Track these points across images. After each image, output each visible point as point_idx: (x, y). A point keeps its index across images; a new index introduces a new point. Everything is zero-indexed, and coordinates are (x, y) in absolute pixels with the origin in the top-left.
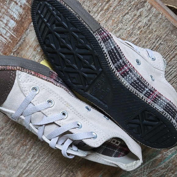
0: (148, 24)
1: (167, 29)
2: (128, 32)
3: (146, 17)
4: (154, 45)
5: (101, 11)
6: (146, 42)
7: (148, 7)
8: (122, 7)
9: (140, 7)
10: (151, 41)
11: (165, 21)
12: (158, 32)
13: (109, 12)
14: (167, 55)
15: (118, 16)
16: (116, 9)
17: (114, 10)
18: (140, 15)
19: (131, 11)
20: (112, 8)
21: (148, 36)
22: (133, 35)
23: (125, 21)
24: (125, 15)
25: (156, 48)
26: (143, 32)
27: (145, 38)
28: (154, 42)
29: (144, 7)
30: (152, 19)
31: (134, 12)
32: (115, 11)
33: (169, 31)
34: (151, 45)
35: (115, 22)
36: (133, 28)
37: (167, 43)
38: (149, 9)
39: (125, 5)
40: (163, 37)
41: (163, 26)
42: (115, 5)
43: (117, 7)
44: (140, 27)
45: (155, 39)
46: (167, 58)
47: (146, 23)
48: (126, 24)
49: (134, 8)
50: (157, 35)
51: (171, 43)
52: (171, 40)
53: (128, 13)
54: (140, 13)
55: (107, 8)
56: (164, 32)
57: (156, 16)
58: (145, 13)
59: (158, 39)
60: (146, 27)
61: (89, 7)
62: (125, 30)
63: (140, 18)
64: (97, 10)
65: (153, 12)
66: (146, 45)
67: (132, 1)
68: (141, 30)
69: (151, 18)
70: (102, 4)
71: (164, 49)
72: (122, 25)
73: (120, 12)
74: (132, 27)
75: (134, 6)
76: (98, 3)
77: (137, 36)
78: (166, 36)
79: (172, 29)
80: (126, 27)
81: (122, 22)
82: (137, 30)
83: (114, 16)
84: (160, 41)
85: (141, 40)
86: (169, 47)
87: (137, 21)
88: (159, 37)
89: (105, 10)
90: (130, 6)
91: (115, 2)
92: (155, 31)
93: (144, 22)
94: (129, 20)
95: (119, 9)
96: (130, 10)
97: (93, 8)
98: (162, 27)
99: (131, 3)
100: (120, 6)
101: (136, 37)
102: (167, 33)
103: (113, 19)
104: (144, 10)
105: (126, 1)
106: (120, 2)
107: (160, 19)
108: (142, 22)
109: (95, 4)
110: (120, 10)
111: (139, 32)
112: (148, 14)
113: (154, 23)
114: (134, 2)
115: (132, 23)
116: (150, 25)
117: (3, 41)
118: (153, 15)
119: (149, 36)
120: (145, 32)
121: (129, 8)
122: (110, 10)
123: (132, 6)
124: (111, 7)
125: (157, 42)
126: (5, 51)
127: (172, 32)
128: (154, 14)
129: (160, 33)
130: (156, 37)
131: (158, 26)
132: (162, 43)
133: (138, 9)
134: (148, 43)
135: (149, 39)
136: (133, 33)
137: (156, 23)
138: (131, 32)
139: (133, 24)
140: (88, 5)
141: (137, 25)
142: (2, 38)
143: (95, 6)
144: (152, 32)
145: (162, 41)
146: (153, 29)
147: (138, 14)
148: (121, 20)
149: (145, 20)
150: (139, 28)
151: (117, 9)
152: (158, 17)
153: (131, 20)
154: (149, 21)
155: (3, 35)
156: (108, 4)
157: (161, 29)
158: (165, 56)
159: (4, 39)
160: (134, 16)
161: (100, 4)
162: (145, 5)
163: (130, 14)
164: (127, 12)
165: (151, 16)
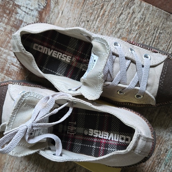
0: (142, 18)
1: (161, 18)
2: (127, 30)
3: (139, 12)
4: (154, 36)
5: (98, 18)
6: (146, 35)
7: (138, 3)
8: (116, 10)
9: (131, 5)
10: (151, 33)
11: (157, 11)
12: (154, 22)
13: (105, 17)
14: (170, 42)
15: (114, 18)
16: (110, 13)
17: (109, 13)
18: (134, 12)
19: (125, 10)
20: (107, 13)
21: (146, 29)
22: (132, 32)
23: (122, 21)
24: (120, 16)
25: (157, 38)
26: (140, 26)
27: (145, 32)
28: (154, 33)
29: (135, 4)
30: (145, 12)
31: (127, 11)
32: (111, 15)
33: (163, 20)
34: (152, 36)
35: (113, 24)
36: (130, 26)
37: (165, 31)
38: (140, 5)
39: (117, 7)
40: (160, 26)
41: (157, 16)
42: (108, 9)
43: (111, 10)
44: (136, 22)
45: (154, 30)
46: (170, 45)
47: (140, 17)
48: (123, 23)
49: (126, 8)
50: (154, 26)
51: (169, 30)
52: (169, 27)
53: (122, 13)
54: (133, 10)
55: (103, 14)
56: (159, 22)
57: (148, 9)
58: (138, 9)
59: (156, 29)
60: (142, 21)
61: (87, 17)
62: (124, 28)
63: (134, 15)
64: (94, 18)
65: (144, 7)
66: (147, 38)
67: (123, 2)
68: (138, 25)
69: (143, 12)
70: (97, 12)
71: (165, 37)
72: (120, 25)
73: (115, 14)
74: (129, 24)
75: (126, 5)
76: (93, 12)
77: (136, 31)
78: (162, 24)
79: (165, 16)
80: (124, 26)
81: (119, 23)
82: (134, 26)
83: (110, 19)
84: (159, 31)
85: (141, 34)
86: (169, 34)
87: (133, 18)
88: (156, 28)
89: (101, 15)
90: (122, 7)
91: (108, 7)
92: (151, 23)
93: (139, 17)
94: (125, 18)
95: (113, 12)
96: (123, 10)
97: (90, 17)
98: (156, 18)
99: (122, 4)
100: (113, 9)
101: (136, 33)
102: (163, 21)
103: (111, 22)
104: (135, 7)
105: (118, 4)
106: (113, 6)
107: (152, 10)
108: (137, 17)
109: (91, 13)
110: (115, 12)
111: (137, 28)
112: (140, 9)
113: (148, 16)
114: (124, 2)
115: (128, 21)
116: (145, 18)
117: (15, 70)
118: (145, 9)
119: (148, 28)
120: (143, 26)
121: (122, 9)
122: (106, 15)
123: (123, 6)
124: (105, 12)
125: (156, 33)
126: (18, 79)
127: (166, 20)
128: (145, 7)
129: (156, 23)
130: (154, 27)
131: (152, 17)
132: (161, 32)
133: (130, 8)
134: (148, 36)
135: (148, 31)
136: (131, 29)
137: (150, 15)
138: (130, 29)
139: (130, 21)
140: (86, 16)
141: (133, 21)
142: (14, 67)
143: (92, 15)
144: (149, 24)
145: (161, 30)
146: (148, 22)
147: (131, 11)
148: (118, 21)
149: (139, 16)
150: (136, 24)
151: (112, 12)
152: (149, 10)
153: (126, 19)
154: (143, 15)
155: (14, 64)
156: (102, 11)
157: (156, 20)
158: (168, 44)
159: (16, 67)
160: (128, 14)
161: (96, 12)
162: (135, 2)
163: (124, 13)
164: (120, 12)
165: (143, 10)
